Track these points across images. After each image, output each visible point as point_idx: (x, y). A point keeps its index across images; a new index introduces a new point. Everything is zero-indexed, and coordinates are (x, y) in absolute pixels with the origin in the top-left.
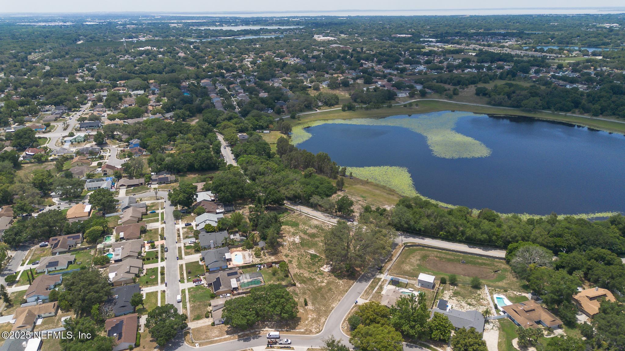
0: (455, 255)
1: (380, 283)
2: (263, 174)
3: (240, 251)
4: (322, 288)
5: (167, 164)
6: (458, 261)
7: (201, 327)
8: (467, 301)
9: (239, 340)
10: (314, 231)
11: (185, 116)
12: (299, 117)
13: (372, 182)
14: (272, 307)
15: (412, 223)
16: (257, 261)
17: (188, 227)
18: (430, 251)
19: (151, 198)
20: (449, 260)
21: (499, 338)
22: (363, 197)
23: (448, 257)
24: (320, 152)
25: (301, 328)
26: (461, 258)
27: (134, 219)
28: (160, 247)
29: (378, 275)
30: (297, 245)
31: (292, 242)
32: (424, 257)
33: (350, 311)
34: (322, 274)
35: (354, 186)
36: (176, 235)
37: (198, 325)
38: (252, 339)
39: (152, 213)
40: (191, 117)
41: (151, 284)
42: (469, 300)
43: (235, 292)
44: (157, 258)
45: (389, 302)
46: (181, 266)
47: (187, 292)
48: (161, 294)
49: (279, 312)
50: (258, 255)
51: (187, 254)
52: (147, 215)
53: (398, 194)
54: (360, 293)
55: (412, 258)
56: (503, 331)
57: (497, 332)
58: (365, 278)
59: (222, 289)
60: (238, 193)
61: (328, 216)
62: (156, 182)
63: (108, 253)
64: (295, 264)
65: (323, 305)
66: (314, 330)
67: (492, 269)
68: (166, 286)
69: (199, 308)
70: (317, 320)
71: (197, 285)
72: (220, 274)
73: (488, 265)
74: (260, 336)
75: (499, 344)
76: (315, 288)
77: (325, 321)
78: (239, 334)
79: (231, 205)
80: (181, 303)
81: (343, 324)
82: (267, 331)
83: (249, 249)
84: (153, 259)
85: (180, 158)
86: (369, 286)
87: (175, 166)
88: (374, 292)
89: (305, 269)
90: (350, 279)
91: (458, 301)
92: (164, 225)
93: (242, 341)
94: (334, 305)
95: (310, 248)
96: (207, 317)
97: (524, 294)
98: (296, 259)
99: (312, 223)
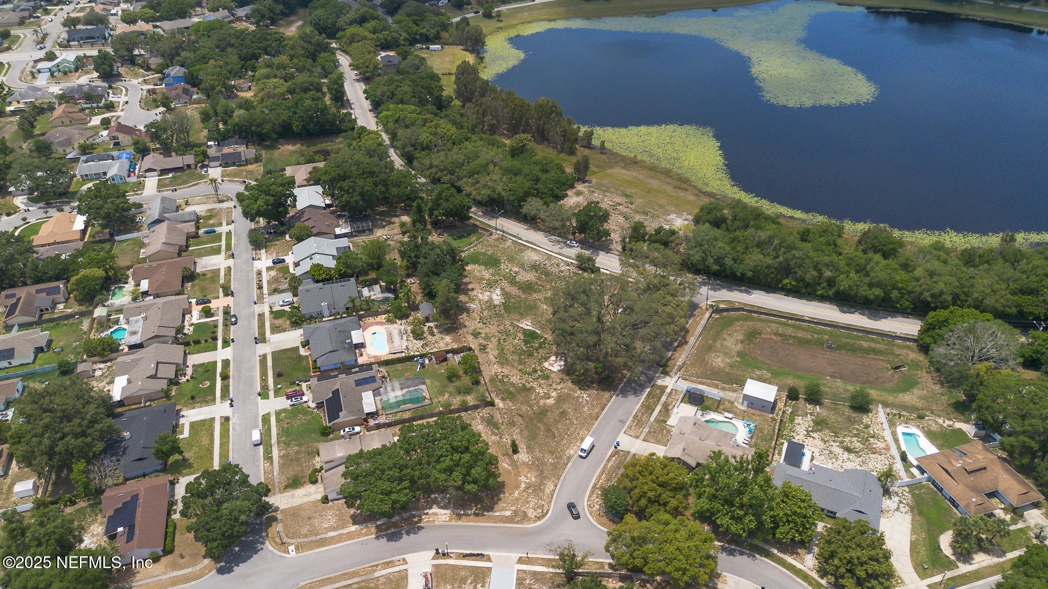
0: (814, 331)
1: (664, 398)
2: (427, 148)
3: (381, 324)
4: (547, 411)
5: (236, 124)
6: (820, 343)
7: (301, 505)
8: (842, 442)
9: (377, 538)
10: (528, 277)
11: (274, 14)
12: (499, 15)
13: (643, 161)
14: (444, 471)
15: (728, 262)
16: (416, 347)
17: (278, 266)
18: (763, 321)
19: (207, 199)
20: (803, 342)
21: (913, 531)
22: (627, 196)
23: (800, 335)
24: (542, 99)
25: (504, 509)
26: (826, 337)
27: (171, 249)
28: (221, 313)
29: (659, 378)
30: (497, 308)
31: (487, 302)
32: (751, 335)
33: (605, 466)
34: (547, 377)
35: (609, 171)
36: (255, 286)
37: (294, 500)
38: (405, 536)
39: (207, 232)
40: (288, 16)
41: (201, 402)
42: (847, 439)
43: (372, 422)
44: (215, 339)
45: (684, 450)
46: (264, 358)
47: (273, 420)
48: (222, 424)
49: (460, 483)
50: (418, 335)
51: (276, 329)
52: (199, 237)
53: (695, 187)
54: (623, 422)
55: (728, 338)
56: (920, 513)
57: (908, 518)
58: (633, 387)
59: (344, 417)
60: (377, 194)
61: (558, 242)
62: (217, 163)
63: (116, 327)
64: (492, 353)
65: (549, 451)
66: (531, 513)
67: (889, 362)
68: (232, 406)
69: (297, 460)
70: (536, 489)
71: (293, 405)
72: (342, 382)
73: (881, 352)
74: (420, 528)
75: (914, 546)
76: (532, 409)
77: (554, 491)
78: (379, 523)
79: (366, 218)
80: (261, 447)
81: (590, 496)
82: (435, 514)
83: (400, 319)
84: (206, 341)
85: (262, 112)
86: (643, 405)
87: (253, 128)
88: (652, 419)
89: (513, 366)
90: (603, 390)
91: (825, 442)
92: (230, 262)
93: (385, 539)
94: (572, 452)
95: (522, 316)
96: (314, 482)
97: (959, 425)
98: (494, 340)
99: (526, 258)
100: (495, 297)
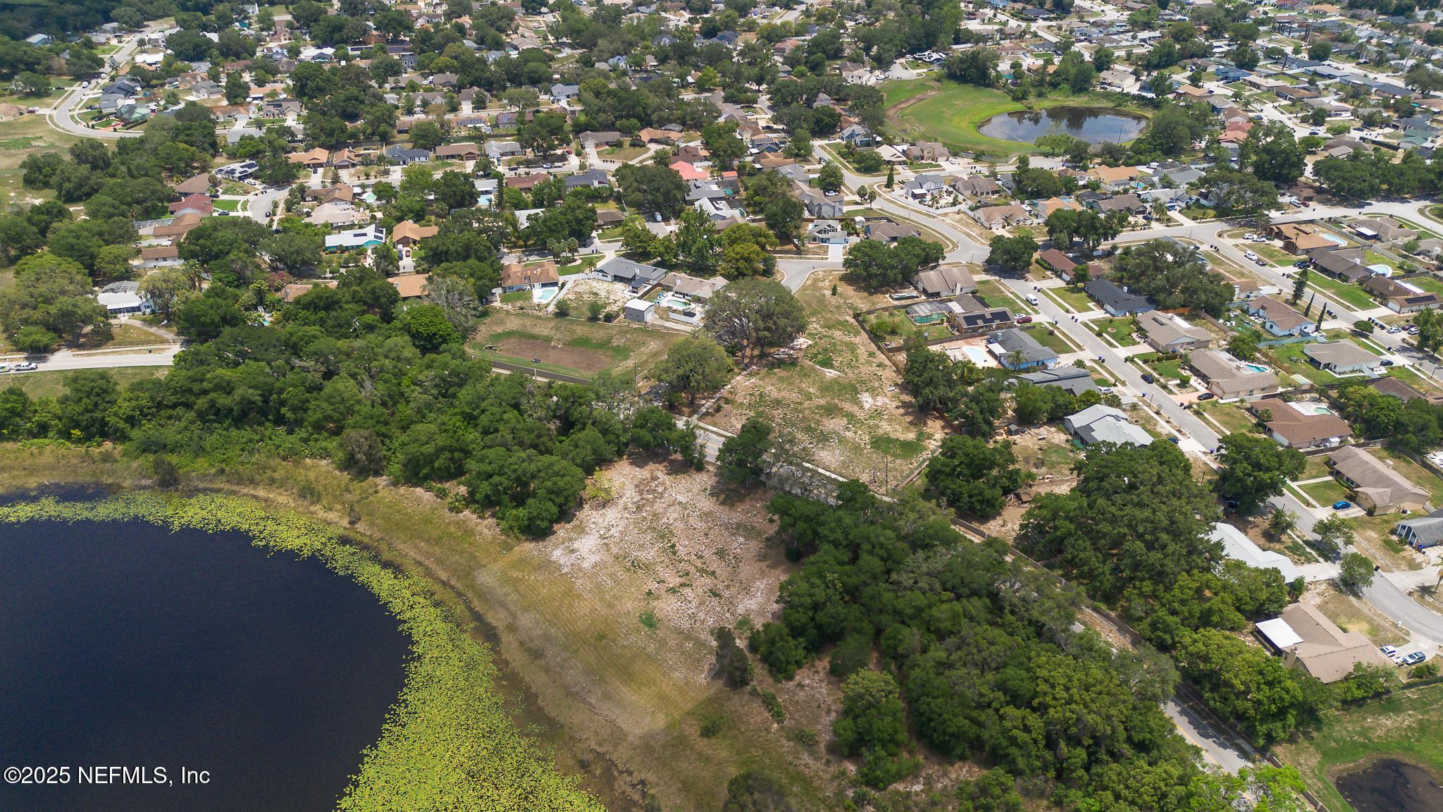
30: (865, 389)
31: (878, 395)
64: (862, 351)
95: (835, 381)
98: (862, 361)
99: (837, 452)
100: (870, 400)
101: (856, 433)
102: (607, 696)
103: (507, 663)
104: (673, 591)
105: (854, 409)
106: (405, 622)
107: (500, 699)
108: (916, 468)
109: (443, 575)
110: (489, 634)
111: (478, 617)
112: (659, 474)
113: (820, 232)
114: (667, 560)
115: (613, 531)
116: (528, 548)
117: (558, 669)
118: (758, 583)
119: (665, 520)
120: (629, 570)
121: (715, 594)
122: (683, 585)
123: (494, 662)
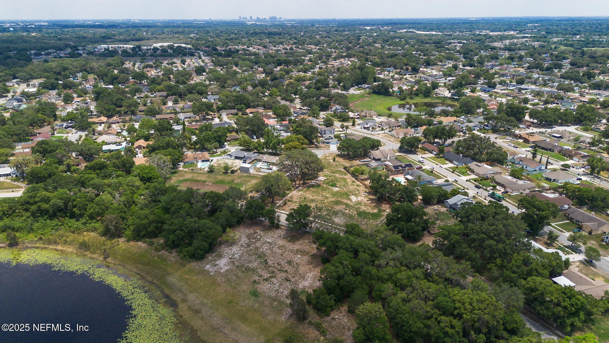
30: (352, 194)
64: (349, 181)
89: (339, 178)
99: (342, 218)
100: (355, 198)
101: (350, 211)
102: (234, 329)
103: (181, 316)
104: (266, 280)
105: (349, 202)
106: (129, 300)
107: (177, 333)
108: (380, 223)
109: (150, 279)
110: (172, 304)
111: (167, 297)
112: (258, 231)
113: (326, 139)
114: (263, 267)
115: (236, 256)
116: (194, 265)
117: (208, 318)
118: (309, 274)
119: (261, 250)
120: (244, 272)
121: (287, 280)
122: (271, 277)
123: (175, 316)
